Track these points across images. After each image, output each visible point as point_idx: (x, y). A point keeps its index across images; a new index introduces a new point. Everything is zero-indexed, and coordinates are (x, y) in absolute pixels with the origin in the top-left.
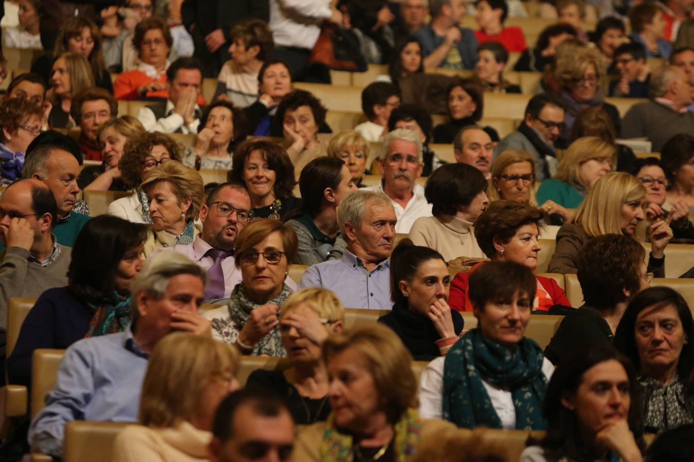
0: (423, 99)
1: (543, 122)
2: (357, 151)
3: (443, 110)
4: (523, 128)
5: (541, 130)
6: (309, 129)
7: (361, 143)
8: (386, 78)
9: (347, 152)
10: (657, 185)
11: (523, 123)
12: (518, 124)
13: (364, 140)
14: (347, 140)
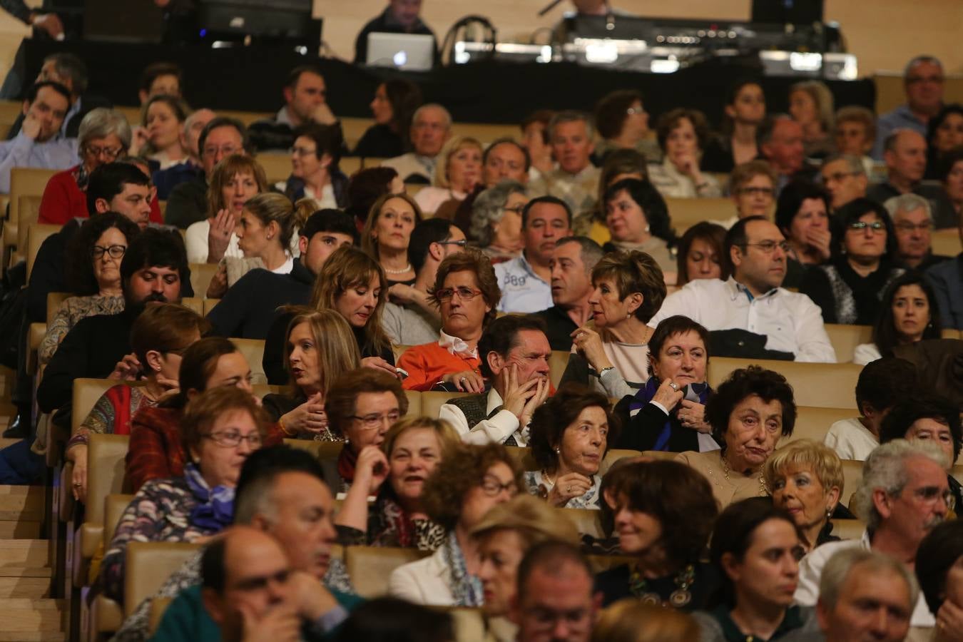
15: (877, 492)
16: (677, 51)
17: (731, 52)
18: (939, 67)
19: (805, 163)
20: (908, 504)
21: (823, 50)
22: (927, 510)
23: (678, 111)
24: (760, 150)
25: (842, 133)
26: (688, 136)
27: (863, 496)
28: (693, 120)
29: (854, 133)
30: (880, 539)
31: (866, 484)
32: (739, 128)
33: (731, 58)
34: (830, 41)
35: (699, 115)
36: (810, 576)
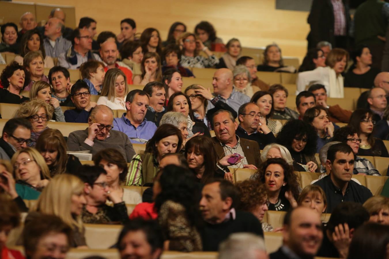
1: (15, 138)
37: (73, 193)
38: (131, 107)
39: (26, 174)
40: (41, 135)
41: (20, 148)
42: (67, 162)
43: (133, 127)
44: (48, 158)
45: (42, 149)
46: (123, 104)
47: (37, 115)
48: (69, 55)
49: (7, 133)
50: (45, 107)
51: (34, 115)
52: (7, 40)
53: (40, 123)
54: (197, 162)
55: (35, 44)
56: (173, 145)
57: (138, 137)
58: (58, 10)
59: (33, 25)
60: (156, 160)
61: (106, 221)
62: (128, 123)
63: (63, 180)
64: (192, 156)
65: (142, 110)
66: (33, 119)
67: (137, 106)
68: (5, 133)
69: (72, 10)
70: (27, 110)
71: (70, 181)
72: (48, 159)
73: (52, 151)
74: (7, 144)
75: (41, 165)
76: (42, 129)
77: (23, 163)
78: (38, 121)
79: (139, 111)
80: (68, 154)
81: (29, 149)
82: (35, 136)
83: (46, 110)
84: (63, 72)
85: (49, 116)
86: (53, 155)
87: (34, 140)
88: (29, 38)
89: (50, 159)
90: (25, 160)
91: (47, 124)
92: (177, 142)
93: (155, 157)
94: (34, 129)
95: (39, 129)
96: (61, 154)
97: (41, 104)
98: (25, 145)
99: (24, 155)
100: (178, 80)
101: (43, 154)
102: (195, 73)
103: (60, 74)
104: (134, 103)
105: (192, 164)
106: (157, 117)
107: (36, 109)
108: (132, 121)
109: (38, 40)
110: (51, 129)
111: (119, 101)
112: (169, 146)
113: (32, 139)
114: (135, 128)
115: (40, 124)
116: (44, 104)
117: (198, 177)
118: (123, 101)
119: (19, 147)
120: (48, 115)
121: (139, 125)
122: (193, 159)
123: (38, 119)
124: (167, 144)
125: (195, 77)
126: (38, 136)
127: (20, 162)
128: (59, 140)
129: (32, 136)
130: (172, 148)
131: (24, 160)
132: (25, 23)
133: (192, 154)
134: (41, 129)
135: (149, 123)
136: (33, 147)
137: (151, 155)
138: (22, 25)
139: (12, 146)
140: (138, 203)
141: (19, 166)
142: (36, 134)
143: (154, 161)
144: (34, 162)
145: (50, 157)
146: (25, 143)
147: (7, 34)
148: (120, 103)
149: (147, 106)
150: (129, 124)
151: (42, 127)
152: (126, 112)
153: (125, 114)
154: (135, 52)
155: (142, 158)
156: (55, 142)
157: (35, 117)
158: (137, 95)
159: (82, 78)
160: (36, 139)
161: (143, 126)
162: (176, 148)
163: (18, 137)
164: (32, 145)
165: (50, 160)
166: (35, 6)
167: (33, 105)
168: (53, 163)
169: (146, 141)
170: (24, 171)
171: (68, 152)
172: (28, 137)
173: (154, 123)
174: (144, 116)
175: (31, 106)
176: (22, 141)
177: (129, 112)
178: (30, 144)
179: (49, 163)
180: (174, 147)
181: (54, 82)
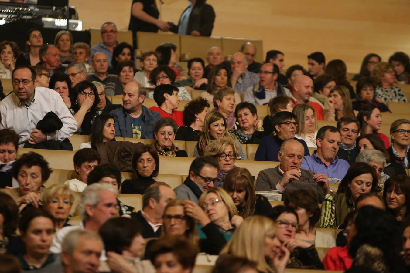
0: (115, 160)
1: (202, 178)
2: (65, 199)
3: (130, 168)
4: (188, 182)
5: (201, 184)
6: (36, 183)
7: (69, 193)
8: (88, 145)
9: (57, 198)
10: (290, 228)
11: (188, 178)
12: (185, 179)
13: (71, 191)
14: (58, 190)
15: (88, 205)
16: (6, 16)
17: (29, 17)
18: (115, 26)
19: (60, 65)
20: (101, 210)
21: (69, 18)
22: (108, 212)
23: (5, 42)
24: (41, 59)
25: (76, 53)
26: (9, 52)
27: (81, 207)
28: (11, 45)
29: (81, 53)
30: (88, 225)
31: (82, 202)
32: (32, 49)
33: (28, 19)
34: (71, 14)
35: (14, 43)
36: (58, 241)
37: (265, 236)
38: (322, 144)
39: (214, 215)
40: (228, 174)
41: (207, 187)
42: (255, 203)
43: (324, 166)
44: (236, 198)
45: (229, 189)
46: (313, 141)
47: (224, 153)
48: (256, 90)
49: (193, 172)
50: (232, 145)
51: (221, 154)
52: (193, 76)
53: (227, 161)
54: (398, 201)
55: (222, 79)
56: (367, 183)
57: (330, 176)
58: (249, 43)
59: (219, 60)
60: (349, 200)
61: (298, 265)
62: (318, 162)
63: (255, 221)
64: (393, 195)
65: (334, 148)
66: (220, 157)
67: (328, 143)
68: (192, 172)
69: (260, 43)
70: (214, 147)
71: (262, 223)
72: (237, 200)
73: (240, 191)
74: (195, 184)
75: (229, 205)
76: (230, 167)
77: (211, 203)
78: (226, 160)
79: (330, 149)
80: (257, 194)
81: (217, 189)
82: (222, 175)
83: (233, 148)
84: (249, 108)
85: (236, 155)
86: (241, 195)
87: (221, 179)
88: (217, 73)
89: (238, 199)
90: (213, 200)
91: (235, 163)
92: (371, 181)
93: (348, 197)
94: (222, 168)
95: (226, 167)
96: (250, 194)
97: (228, 142)
98: (211, 184)
99: (212, 195)
100: (377, 117)
101: (231, 194)
102: (390, 107)
103: (247, 110)
104: (325, 140)
105: (392, 204)
106: (350, 155)
107: (224, 147)
108: (323, 160)
109: (225, 76)
110: (239, 168)
111: (310, 139)
112: (362, 185)
113: (219, 178)
114: (326, 166)
115: (227, 163)
116: (232, 142)
117: (398, 219)
118: (314, 138)
119: (205, 187)
120: (236, 153)
121: (331, 163)
122: (393, 199)
123: (225, 157)
124: (360, 182)
125: (390, 112)
126: (225, 175)
127: (208, 202)
128: (247, 179)
129: (219, 176)
130: (366, 187)
131: (211, 200)
132: (211, 57)
133: (393, 193)
134: (228, 167)
135: (341, 161)
136: (220, 187)
137: (344, 196)
138: (208, 59)
139: (199, 185)
140: (331, 247)
141: (207, 206)
142: (223, 173)
143: (347, 202)
144: (222, 202)
145: (238, 197)
146: (212, 183)
147: (194, 70)
148: (311, 140)
149: (339, 144)
150: (320, 162)
151: (229, 166)
152: (317, 149)
153: (315, 152)
154: (326, 86)
155: (334, 199)
156: (243, 181)
157: (223, 156)
158: (328, 132)
159: (270, 114)
160: (223, 179)
161: (335, 164)
162: (371, 187)
163: (205, 176)
164: (219, 185)
165: (238, 201)
166: (222, 40)
167: (220, 142)
168: (241, 204)
169: (338, 181)
170: (212, 212)
171: (257, 192)
172: (215, 176)
173: (347, 161)
174: (336, 154)
175: (218, 144)
176: (209, 180)
177: (320, 150)
178: (218, 183)
179: (238, 204)
180: (368, 186)
181: (240, 119)
